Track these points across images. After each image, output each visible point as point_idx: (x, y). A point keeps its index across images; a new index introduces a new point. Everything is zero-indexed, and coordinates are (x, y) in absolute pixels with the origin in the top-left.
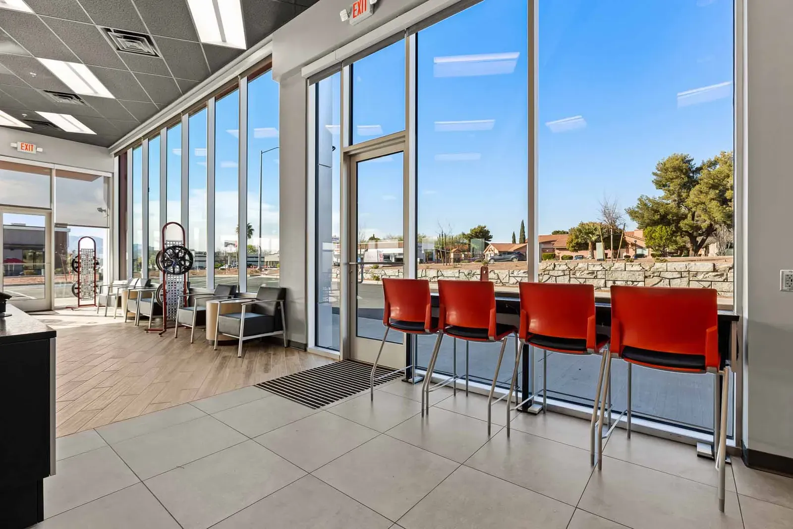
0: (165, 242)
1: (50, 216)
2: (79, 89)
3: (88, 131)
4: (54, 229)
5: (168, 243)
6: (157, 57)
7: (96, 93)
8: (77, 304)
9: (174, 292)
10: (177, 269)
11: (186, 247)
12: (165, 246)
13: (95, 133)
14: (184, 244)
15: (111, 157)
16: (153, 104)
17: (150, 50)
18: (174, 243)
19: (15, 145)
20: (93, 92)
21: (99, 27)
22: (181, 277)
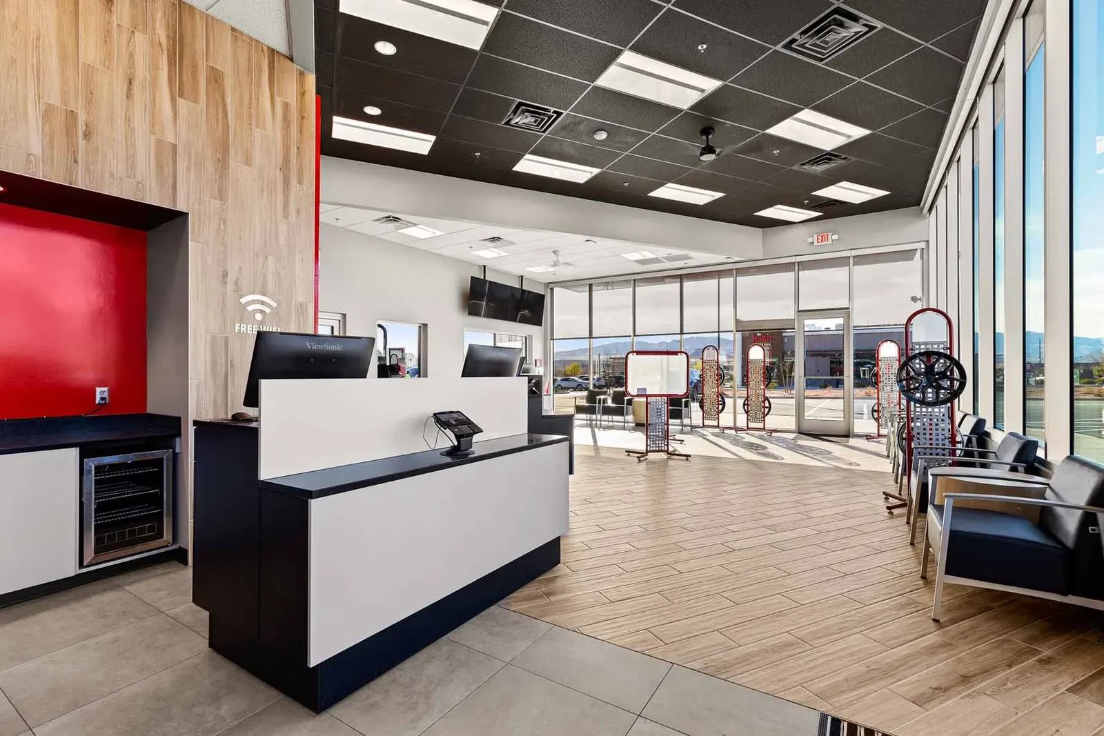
0: (910, 347)
1: (848, 317)
2: (828, 143)
3: (880, 193)
4: (852, 332)
5: (917, 347)
6: (875, 31)
7: (849, 137)
8: (877, 432)
9: (928, 436)
10: (930, 395)
11: (956, 357)
12: (909, 352)
13: (887, 193)
14: (951, 348)
15: (925, 217)
16: (929, 109)
17: (857, 28)
18: (929, 346)
19: (810, 240)
20: (846, 138)
21: (779, 48)
22: (943, 410)
